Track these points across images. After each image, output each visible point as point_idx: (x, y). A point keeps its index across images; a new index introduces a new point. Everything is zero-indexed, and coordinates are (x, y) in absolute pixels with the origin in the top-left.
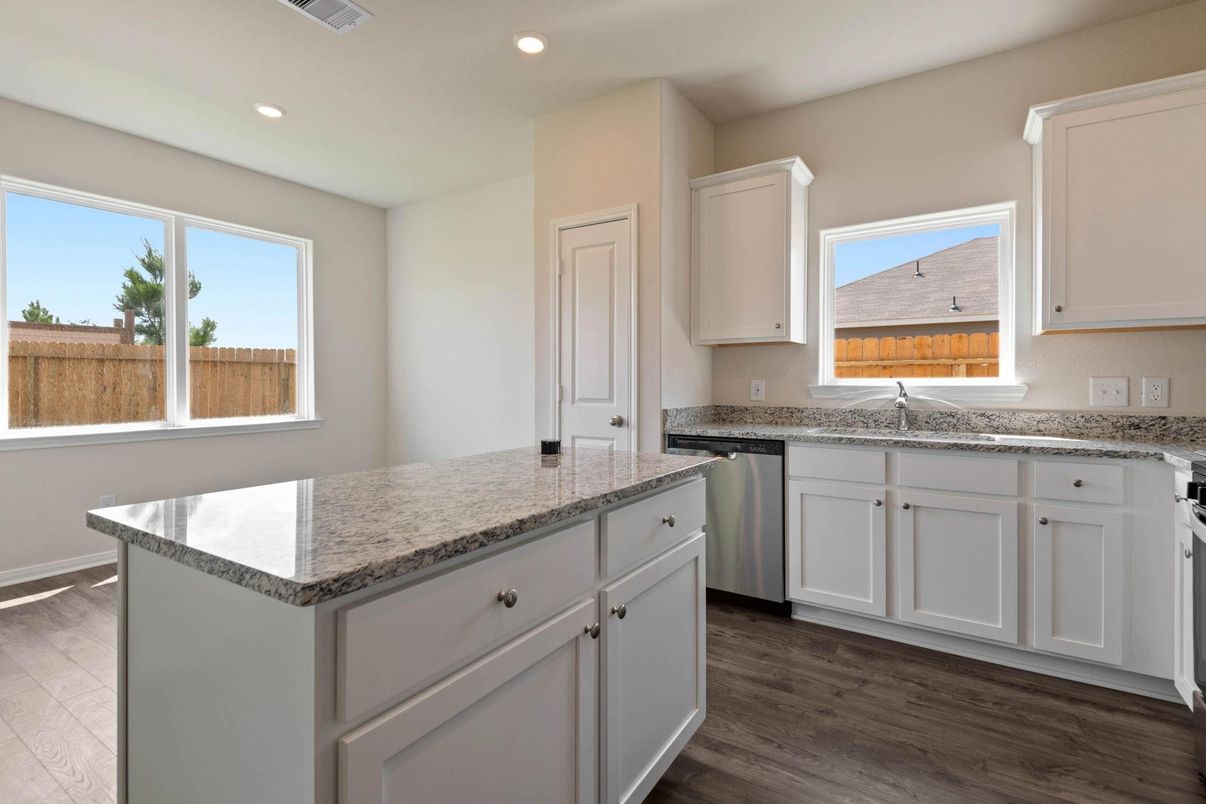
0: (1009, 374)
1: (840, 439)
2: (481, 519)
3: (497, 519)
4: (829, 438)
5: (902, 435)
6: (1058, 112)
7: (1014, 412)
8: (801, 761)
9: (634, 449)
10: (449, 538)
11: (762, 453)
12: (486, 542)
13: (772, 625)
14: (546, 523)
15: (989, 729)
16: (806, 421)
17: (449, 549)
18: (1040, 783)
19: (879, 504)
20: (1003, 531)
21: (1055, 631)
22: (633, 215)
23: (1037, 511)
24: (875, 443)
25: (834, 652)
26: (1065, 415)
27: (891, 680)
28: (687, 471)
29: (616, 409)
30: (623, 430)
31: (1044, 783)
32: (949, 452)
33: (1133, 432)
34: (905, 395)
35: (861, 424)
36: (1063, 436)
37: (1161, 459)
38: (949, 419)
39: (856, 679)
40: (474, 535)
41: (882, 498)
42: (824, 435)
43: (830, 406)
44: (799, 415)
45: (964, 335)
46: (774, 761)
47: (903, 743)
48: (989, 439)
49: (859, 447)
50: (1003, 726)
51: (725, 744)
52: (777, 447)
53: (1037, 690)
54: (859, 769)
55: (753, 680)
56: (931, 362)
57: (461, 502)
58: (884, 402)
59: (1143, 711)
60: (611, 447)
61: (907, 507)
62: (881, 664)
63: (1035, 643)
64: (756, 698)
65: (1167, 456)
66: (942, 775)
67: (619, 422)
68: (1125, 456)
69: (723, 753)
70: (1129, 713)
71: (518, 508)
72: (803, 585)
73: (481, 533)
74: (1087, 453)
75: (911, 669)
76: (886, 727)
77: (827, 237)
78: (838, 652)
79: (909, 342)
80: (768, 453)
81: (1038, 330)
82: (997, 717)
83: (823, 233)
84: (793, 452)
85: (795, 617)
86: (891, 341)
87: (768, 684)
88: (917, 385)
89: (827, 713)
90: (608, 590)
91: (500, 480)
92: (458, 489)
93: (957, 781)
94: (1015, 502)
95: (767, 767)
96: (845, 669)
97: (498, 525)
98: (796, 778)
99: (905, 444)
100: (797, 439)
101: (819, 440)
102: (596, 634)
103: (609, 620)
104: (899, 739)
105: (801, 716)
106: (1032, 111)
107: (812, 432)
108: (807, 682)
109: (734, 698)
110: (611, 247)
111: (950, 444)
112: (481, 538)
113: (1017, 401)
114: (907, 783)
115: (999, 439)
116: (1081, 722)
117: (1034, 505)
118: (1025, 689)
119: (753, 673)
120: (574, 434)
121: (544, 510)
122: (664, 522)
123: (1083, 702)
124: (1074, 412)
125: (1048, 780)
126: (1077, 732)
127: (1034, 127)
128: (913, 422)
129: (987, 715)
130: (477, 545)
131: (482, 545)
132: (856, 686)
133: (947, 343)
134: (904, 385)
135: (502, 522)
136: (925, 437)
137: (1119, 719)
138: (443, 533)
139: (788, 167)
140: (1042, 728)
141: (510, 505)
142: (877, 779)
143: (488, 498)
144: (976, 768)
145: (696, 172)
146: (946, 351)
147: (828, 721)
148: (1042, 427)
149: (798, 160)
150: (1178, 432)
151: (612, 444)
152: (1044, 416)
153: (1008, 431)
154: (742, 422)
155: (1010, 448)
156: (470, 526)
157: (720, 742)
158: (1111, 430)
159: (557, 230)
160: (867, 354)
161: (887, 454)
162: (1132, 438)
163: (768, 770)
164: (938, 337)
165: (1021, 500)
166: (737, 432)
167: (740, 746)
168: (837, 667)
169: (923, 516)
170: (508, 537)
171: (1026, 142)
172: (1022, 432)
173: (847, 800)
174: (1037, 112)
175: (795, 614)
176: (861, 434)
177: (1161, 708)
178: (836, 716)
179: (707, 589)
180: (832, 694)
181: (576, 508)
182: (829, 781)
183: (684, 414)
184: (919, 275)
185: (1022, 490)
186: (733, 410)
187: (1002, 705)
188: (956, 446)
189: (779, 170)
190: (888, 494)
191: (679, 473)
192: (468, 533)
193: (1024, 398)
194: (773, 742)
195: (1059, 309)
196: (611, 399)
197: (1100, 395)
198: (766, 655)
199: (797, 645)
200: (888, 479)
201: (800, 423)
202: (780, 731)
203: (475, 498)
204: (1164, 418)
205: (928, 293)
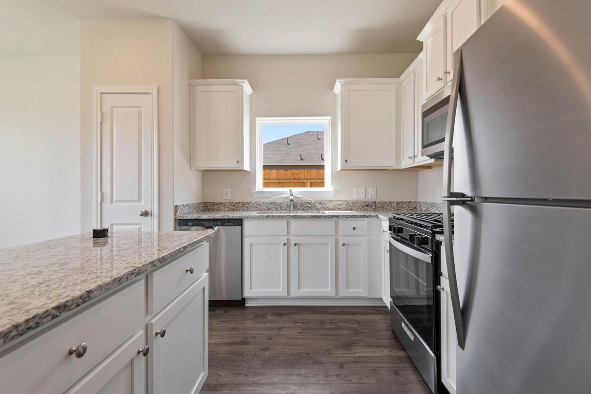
0: (329, 186)
1: (268, 216)
2: (51, 296)
3: (66, 294)
4: (263, 216)
5: (291, 213)
6: (346, 83)
7: (331, 201)
8: (257, 379)
9: (156, 229)
10: (21, 319)
11: (231, 226)
12: (58, 314)
13: (235, 312)
14: (110, 289)
15: (329, 335)
16: (250, 208)
17: (20, 329)
18: (349, 352)
19: (285, 245)
20: (330, 250)
21: (347, 288)
22: (155, 91)
23: (341, 241)
24: (283, 217)
25: (266, 318)
26: (347, 202)
27: (291, 324)
28: (200, 240)
29: (144, 206)
30: (149, 218)
31: (350, 352)
32: (311, 219)
33: (367, 208)
34: (292, 195)
35: (274, 209)
36: (346, 210)
37: (378, 217)
38: (309, 205)
39: (277, 329)
40: (47, 311)
41: (286, 242)
42: (260, 215)
43: (261, 201)
44: (247, 205)
45: (309, 170)
46: (244, 384)
47: (299, 353)
48: (323, 213)
49: (277, 220)
50: (334, 332)
51: (217, 385)
52: (239, 222)
53: (343, 313)
54: (283, 373)
55: (230, 344)
56: (297, 181)
57: (27, 284)
58: (284, 198)
59: (374, 312)
60: (140, 229)
61: (296, 245)
62: (286, 318)
63: (341, 294)
64: (232, 353)
65: (380, 216)
66: (316, 362)
67: (145, 214)
68: (368, 217)
69: (217, 390)
70: (370, 314)
71: (84, 281)
72: (251, 288)
73: (53, 308)
74: (356, 217)
75: (298, 317)
76: (292, 347)
77: (259, 121)
78: (268, 317)
79: (289, 172)
80: (235, 225)
81: (339, 168)
82: (331, 329)
83: (257, 119)
84: (246, 224)
85: (246, 305)
86: (282, 171)
87: (237, 344)
88: (296, 190)
89: (266, 349)
90: (153, 321)
91: (62, 261)
92: (22, 273)
93: (321, 363)
94: (334, 238)
95: (240, 389)
96: (272, 325)
97: (69, 298)
98: (255, 388)
99: (295, 217)
100: (248, 217)
101: (259, 217)
102: (146, 353)
103: (154, 341)
104: (297, 352)
105: (255, 355)
106: (337, 81)
107: (254, 213)
108: (255, 337)
109: (220, 357)
110: (139, 109)
111: (311, 216)
112: (54, 312)
113: (331, 197)
114: (303, 371)
115: (327, 213)
116: (357, 322)
117: (340, 238)
118: (339, 313)
119: (229, 340)
120: (112, 223)
121: (108, 280)
122: (187, 271)
123: (357, 313)
124: (349, 201)
125: (351, 350)
126: (357, 326)
127: (338, 88)
128: (295, 207)
129: (328, 329)
130: (50, 318)
131: (54, 317)
132: (277, 332)
133: (303, 173)
134: (292, 191)
135: (72, 295)
136: (300, 213)
137: (368, 317)
138: (13, 315)
139: (241, 84)
140: (347, 328)
141: (76, 280)
142: (291, 375)
143: (53, 277)
144: (327, 354)
145: (191, 77)
146: (303, 177)
147: (267, 354)
148: (340, 207)
149: (246, 81)
150: (379, 207)
151: (141, 227)
152: (340, 203)
153: (329, 209)
154: (218, 210)
155: (332, 216)
156: (39, 304)
157: (215, 385)
158: (361, 207)
159: (99, 94)
160: (273, 177)
161: (287, 222)
162: (366, 210)
163: (241, 390)
164: (300, 171)
165: (337, 237)
166: (218, 216)
167: (225, 383)
168: (268, 325)
169: (302, 248)
170: (78, 305)
171: (334, 93)
172: (334, 210)
173: (279, 391)
174: (339, 82)
175: (247, 303)
176: (275, 214)
177: (379, 309)
178: (270, 349)
179: (209, 301)
180: (267, 339)
181: (132, 274)
182: (271, 384)
183: (187, 207)
184: (288, 144)
185: (336, 233)
186: (214, 204)
187: (332, 323)
188: (314, 217)
189: (237, 84)
190: (288, 240)
191: (196, 242)
192: (40, 311)
193: (334, 196)
194: (242, 374)
195: (346, 161)
196: (140, 199)
197: (357, 194)
198: (234, 328)
199: (249, 319)
200: (288, 233)
201: (247, 210)
202: (245, 367)
203: (41, 278)
204: (375, 202)
205: (292, 152)
